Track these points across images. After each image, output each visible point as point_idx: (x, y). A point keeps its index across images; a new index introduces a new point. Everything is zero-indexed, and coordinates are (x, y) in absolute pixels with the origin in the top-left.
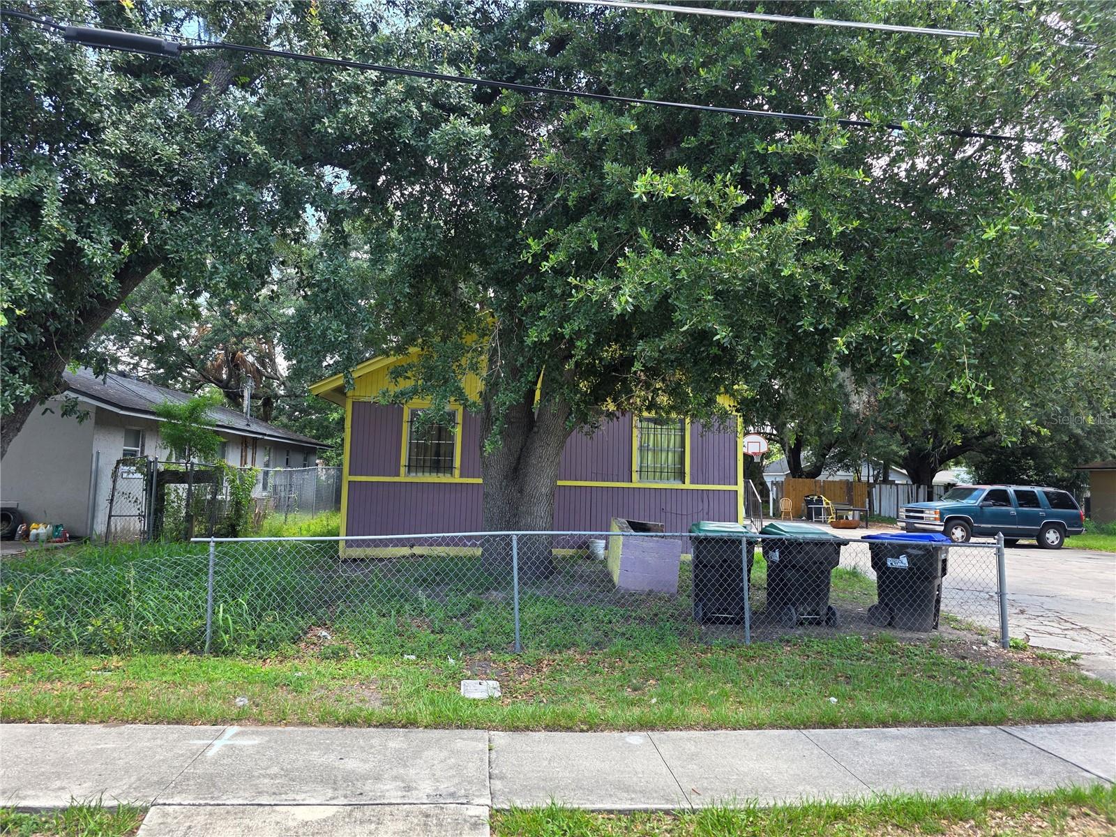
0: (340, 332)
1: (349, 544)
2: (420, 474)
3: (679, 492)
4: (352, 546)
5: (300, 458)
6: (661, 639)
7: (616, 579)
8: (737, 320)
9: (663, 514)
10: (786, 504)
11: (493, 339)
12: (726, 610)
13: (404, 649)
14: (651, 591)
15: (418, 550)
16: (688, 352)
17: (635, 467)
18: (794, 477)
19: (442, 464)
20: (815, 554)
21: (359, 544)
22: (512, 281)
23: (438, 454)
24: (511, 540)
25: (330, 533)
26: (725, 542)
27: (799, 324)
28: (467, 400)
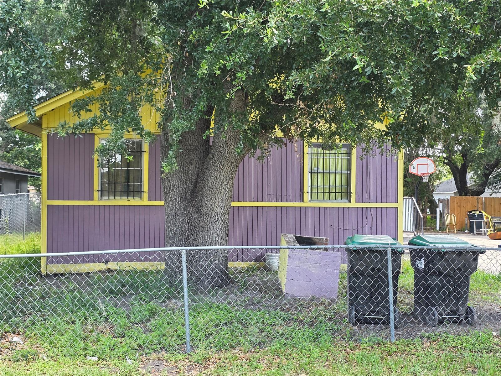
0: (18, 68)
1: (50, 260)
2: (112, 198)
3: (346, 210)
4: (52, 263)
5: (12, 185)
6: (317, 338)
7: (283, 287)
8: (379, 51)
9: (331, 230)
10: (450, 219)
11: (166, 72)
12: (373, 312)
13: (88, 351)
14: (314, 297)
15: (112, 266)
16: (340, 82)
17: (307, 188)
18: (460, 195)
19: (132, 188)
20: (453, 261)
21: (59, 260)
22: (182, 18)
23: (128, 180)
24: (180, 254)
25: (35, 251)
26: (373, 252)
27: (435, 53)
28: (142, 130)
